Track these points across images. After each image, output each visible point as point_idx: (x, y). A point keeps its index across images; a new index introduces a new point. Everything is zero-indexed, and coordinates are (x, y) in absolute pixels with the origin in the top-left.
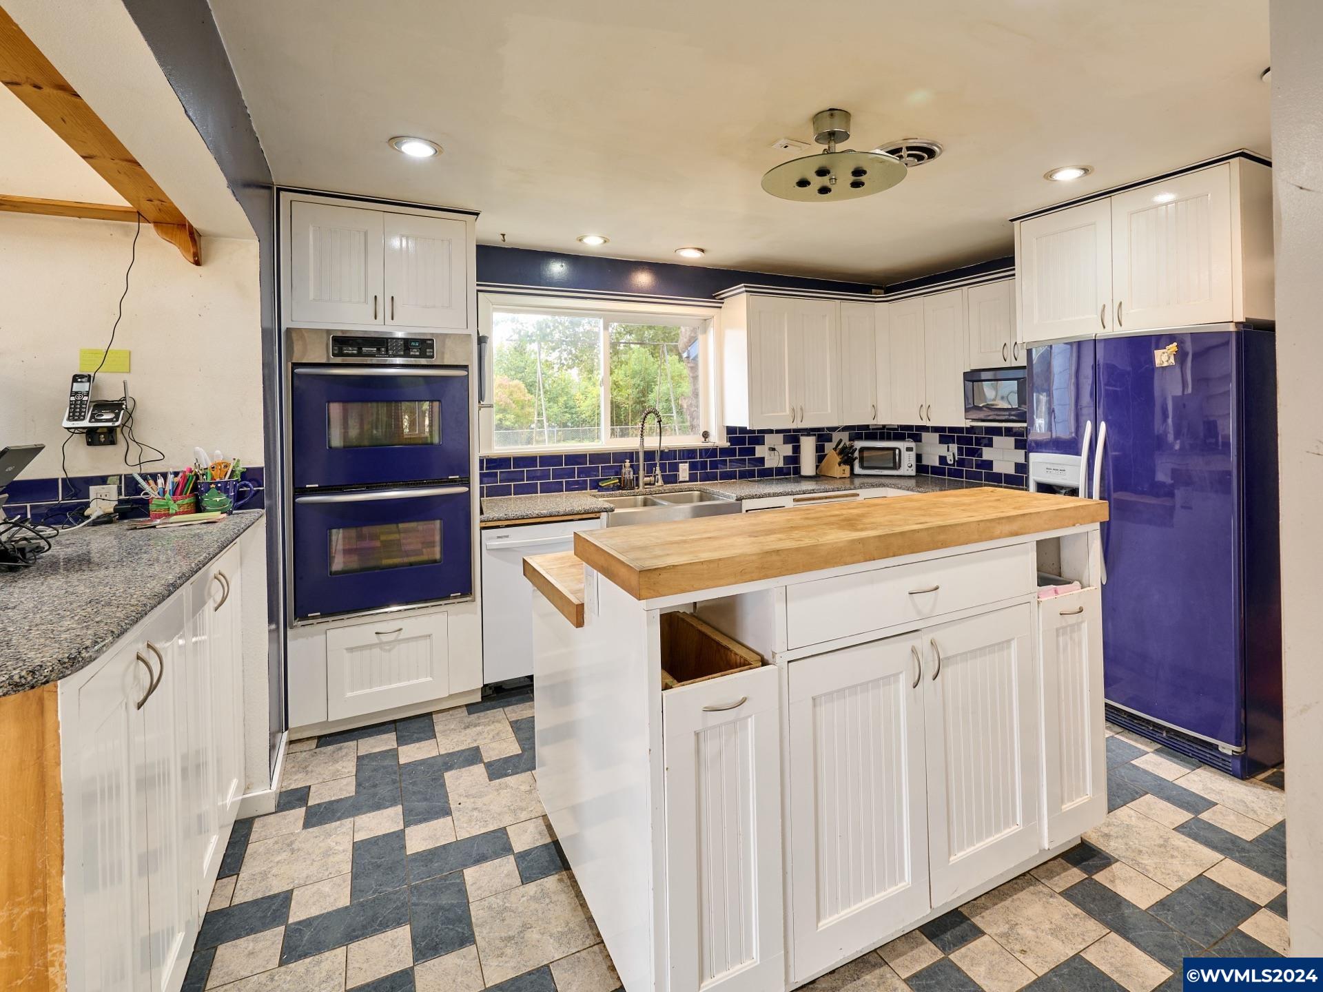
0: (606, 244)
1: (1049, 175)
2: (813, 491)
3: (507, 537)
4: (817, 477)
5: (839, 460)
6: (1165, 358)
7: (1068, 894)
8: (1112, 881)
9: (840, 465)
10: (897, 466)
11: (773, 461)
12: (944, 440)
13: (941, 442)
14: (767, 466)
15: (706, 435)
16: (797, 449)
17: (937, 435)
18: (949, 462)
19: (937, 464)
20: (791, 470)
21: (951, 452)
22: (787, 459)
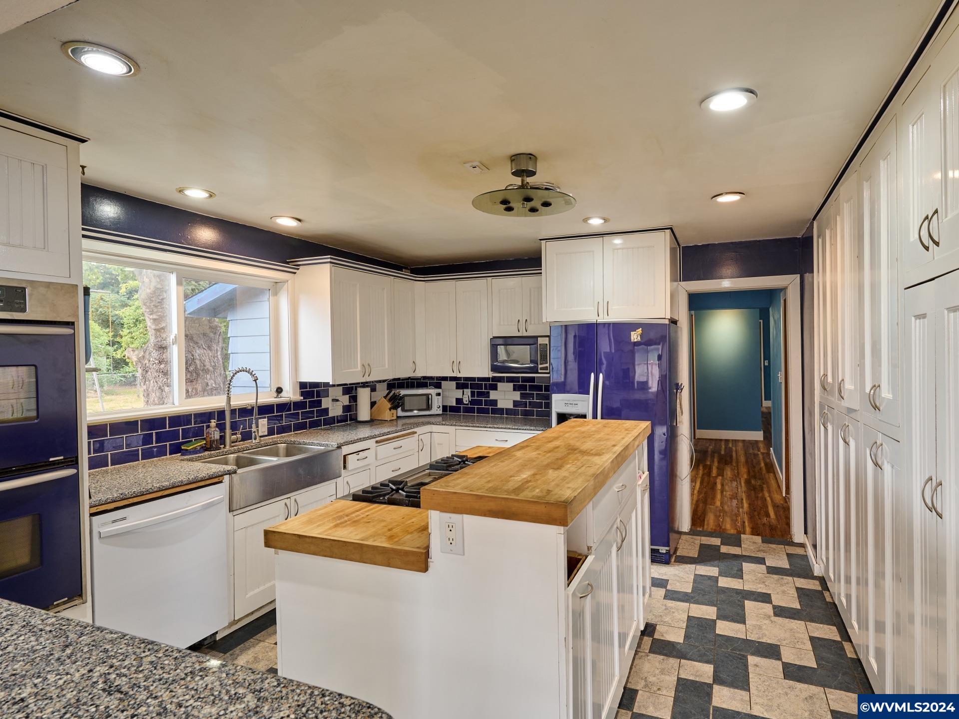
0: (211, 199)
1: (586, 220)
2: (389, 433)
3: (124, 519)
4: (372, 422)
5: (389, 406)
6: (635, 337)
7: (652, 651)
8: (663, 636)
9: (390, 409)
10: (429, 407)
11: (336, 411)
12: (459, 386)
13: (458, 388)
14: (331, 415)
15: (279, 390)
16: (354, 399)
17: (454, 383)
18: (465, 402)
19: (454, 404)
20: (349, 418)
21: (466, 396)
22: (347, 409)
